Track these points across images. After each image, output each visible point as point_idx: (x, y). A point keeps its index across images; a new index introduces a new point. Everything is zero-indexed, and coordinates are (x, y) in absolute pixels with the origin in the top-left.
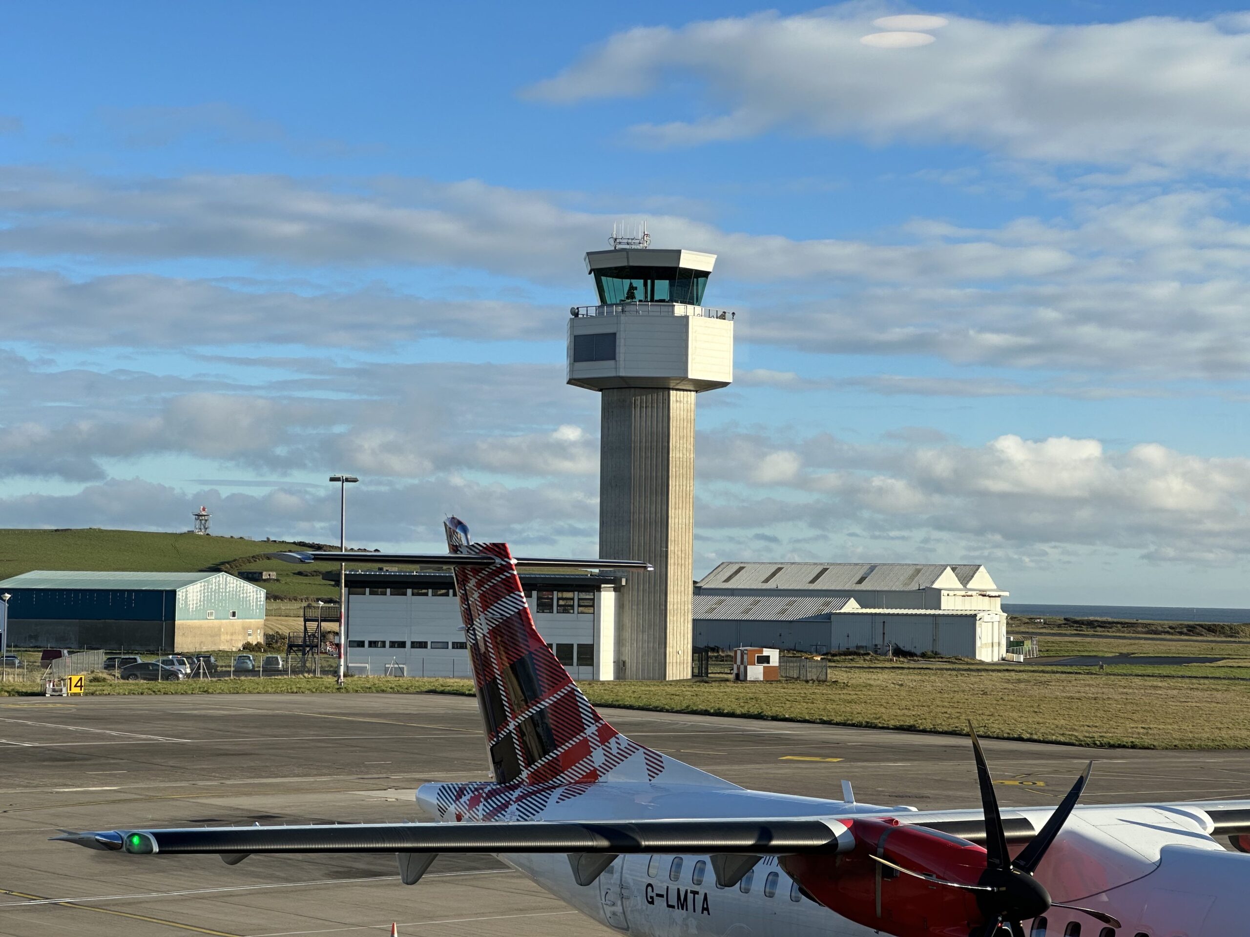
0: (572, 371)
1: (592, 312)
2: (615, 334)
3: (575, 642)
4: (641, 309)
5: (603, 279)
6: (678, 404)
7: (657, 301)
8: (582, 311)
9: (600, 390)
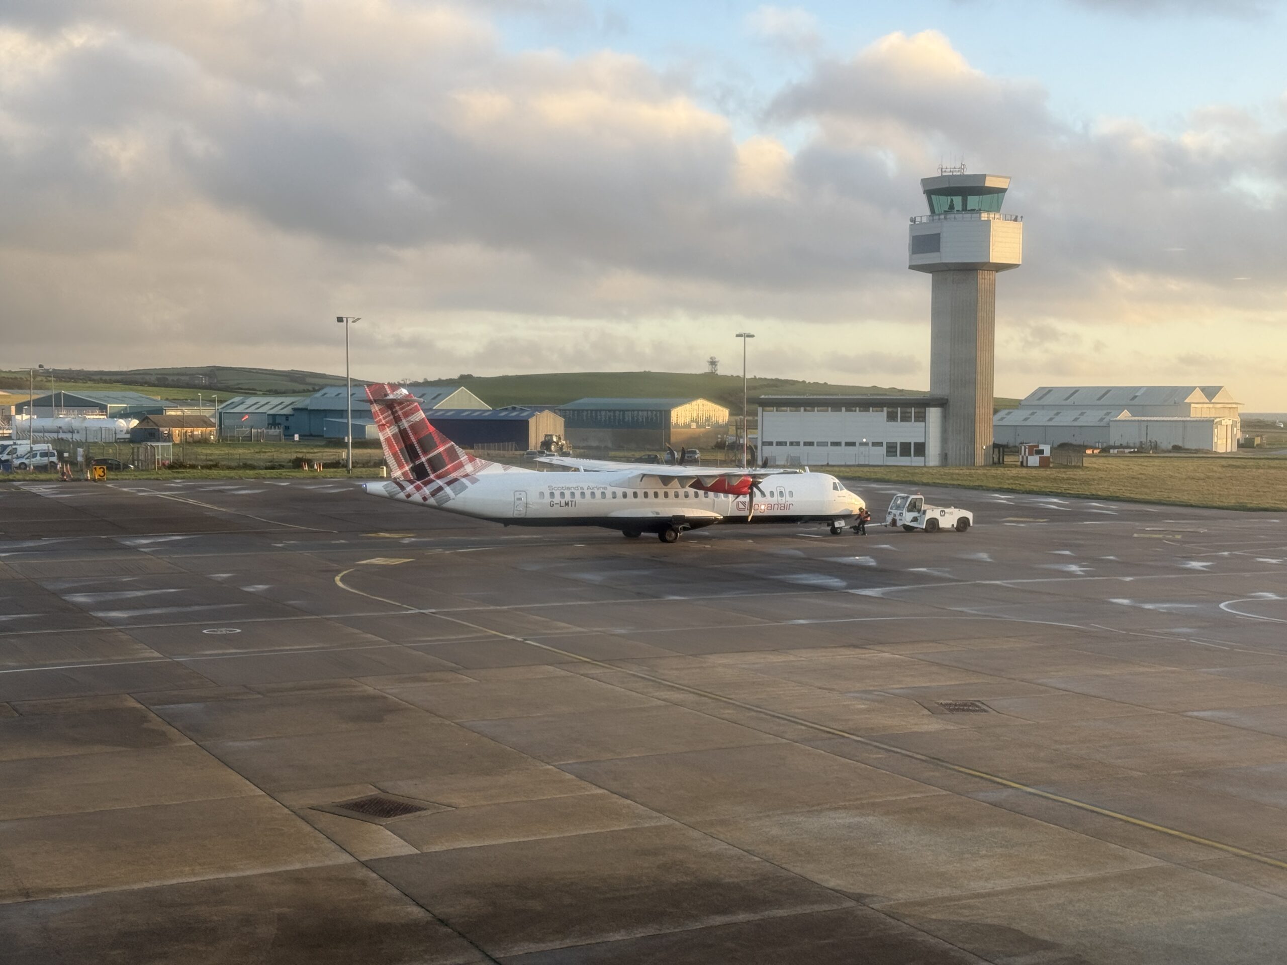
0: (911, 259)
1: (924, 220)
2: (939, 235)
3: (912, 441)
4: (959, 216)
5: (933, 197)
6: (983, 280)
7: (969, 210)
8: (918, 220)
9: (931, 273)
